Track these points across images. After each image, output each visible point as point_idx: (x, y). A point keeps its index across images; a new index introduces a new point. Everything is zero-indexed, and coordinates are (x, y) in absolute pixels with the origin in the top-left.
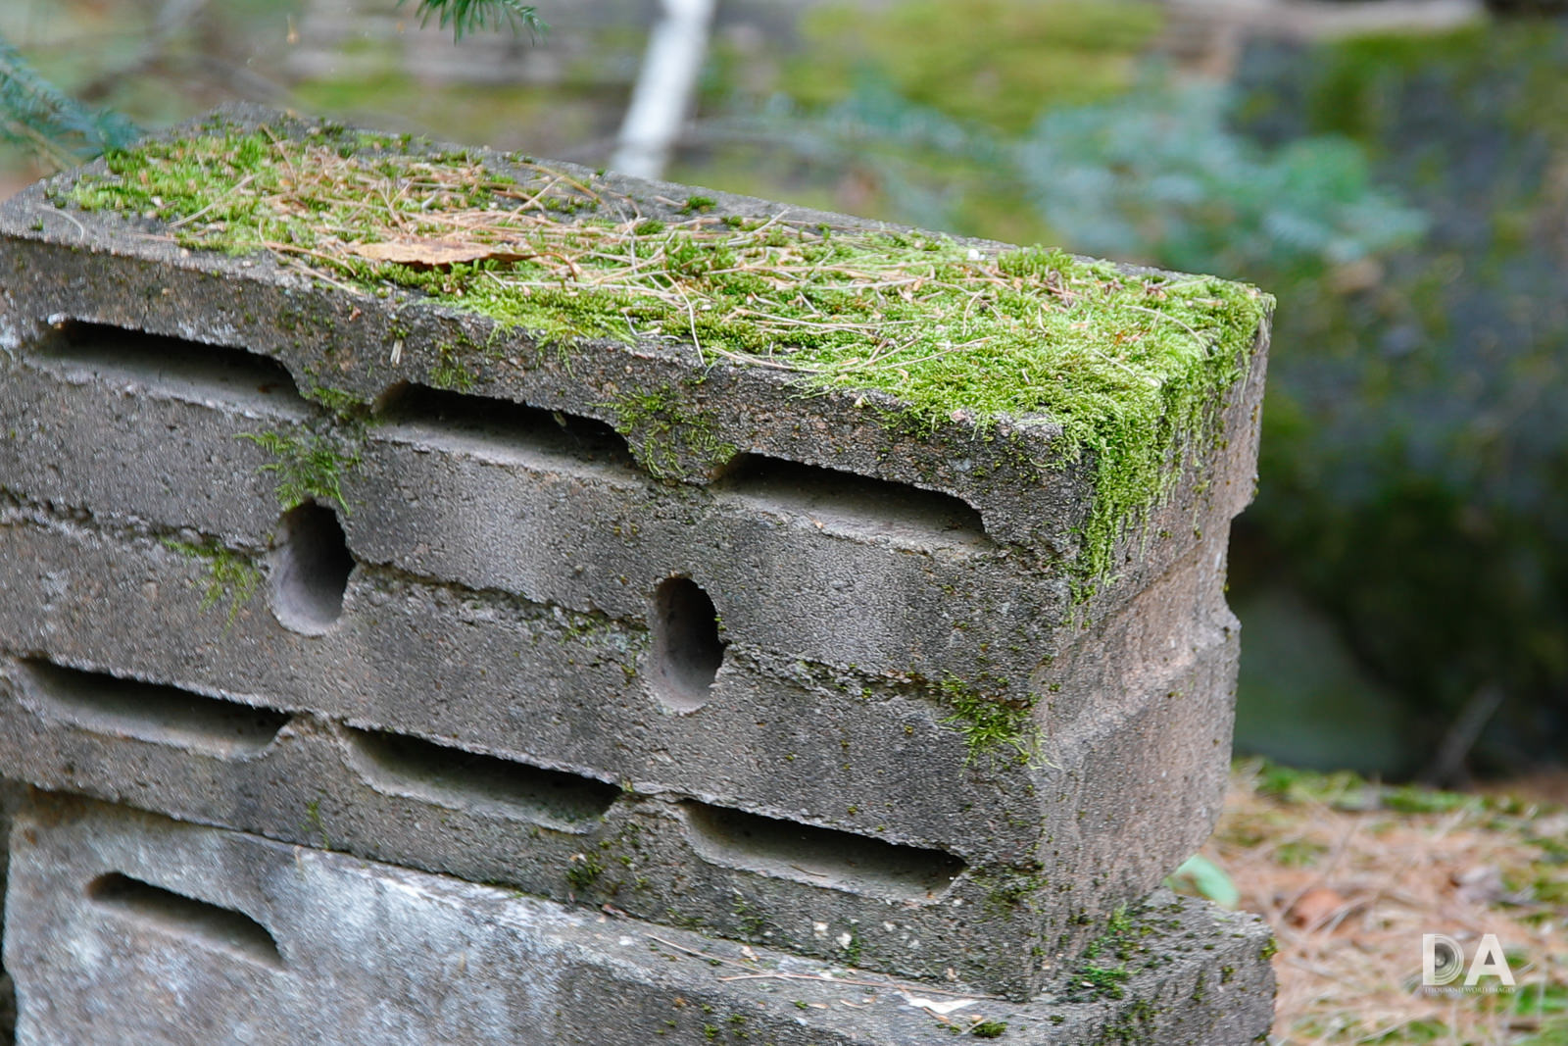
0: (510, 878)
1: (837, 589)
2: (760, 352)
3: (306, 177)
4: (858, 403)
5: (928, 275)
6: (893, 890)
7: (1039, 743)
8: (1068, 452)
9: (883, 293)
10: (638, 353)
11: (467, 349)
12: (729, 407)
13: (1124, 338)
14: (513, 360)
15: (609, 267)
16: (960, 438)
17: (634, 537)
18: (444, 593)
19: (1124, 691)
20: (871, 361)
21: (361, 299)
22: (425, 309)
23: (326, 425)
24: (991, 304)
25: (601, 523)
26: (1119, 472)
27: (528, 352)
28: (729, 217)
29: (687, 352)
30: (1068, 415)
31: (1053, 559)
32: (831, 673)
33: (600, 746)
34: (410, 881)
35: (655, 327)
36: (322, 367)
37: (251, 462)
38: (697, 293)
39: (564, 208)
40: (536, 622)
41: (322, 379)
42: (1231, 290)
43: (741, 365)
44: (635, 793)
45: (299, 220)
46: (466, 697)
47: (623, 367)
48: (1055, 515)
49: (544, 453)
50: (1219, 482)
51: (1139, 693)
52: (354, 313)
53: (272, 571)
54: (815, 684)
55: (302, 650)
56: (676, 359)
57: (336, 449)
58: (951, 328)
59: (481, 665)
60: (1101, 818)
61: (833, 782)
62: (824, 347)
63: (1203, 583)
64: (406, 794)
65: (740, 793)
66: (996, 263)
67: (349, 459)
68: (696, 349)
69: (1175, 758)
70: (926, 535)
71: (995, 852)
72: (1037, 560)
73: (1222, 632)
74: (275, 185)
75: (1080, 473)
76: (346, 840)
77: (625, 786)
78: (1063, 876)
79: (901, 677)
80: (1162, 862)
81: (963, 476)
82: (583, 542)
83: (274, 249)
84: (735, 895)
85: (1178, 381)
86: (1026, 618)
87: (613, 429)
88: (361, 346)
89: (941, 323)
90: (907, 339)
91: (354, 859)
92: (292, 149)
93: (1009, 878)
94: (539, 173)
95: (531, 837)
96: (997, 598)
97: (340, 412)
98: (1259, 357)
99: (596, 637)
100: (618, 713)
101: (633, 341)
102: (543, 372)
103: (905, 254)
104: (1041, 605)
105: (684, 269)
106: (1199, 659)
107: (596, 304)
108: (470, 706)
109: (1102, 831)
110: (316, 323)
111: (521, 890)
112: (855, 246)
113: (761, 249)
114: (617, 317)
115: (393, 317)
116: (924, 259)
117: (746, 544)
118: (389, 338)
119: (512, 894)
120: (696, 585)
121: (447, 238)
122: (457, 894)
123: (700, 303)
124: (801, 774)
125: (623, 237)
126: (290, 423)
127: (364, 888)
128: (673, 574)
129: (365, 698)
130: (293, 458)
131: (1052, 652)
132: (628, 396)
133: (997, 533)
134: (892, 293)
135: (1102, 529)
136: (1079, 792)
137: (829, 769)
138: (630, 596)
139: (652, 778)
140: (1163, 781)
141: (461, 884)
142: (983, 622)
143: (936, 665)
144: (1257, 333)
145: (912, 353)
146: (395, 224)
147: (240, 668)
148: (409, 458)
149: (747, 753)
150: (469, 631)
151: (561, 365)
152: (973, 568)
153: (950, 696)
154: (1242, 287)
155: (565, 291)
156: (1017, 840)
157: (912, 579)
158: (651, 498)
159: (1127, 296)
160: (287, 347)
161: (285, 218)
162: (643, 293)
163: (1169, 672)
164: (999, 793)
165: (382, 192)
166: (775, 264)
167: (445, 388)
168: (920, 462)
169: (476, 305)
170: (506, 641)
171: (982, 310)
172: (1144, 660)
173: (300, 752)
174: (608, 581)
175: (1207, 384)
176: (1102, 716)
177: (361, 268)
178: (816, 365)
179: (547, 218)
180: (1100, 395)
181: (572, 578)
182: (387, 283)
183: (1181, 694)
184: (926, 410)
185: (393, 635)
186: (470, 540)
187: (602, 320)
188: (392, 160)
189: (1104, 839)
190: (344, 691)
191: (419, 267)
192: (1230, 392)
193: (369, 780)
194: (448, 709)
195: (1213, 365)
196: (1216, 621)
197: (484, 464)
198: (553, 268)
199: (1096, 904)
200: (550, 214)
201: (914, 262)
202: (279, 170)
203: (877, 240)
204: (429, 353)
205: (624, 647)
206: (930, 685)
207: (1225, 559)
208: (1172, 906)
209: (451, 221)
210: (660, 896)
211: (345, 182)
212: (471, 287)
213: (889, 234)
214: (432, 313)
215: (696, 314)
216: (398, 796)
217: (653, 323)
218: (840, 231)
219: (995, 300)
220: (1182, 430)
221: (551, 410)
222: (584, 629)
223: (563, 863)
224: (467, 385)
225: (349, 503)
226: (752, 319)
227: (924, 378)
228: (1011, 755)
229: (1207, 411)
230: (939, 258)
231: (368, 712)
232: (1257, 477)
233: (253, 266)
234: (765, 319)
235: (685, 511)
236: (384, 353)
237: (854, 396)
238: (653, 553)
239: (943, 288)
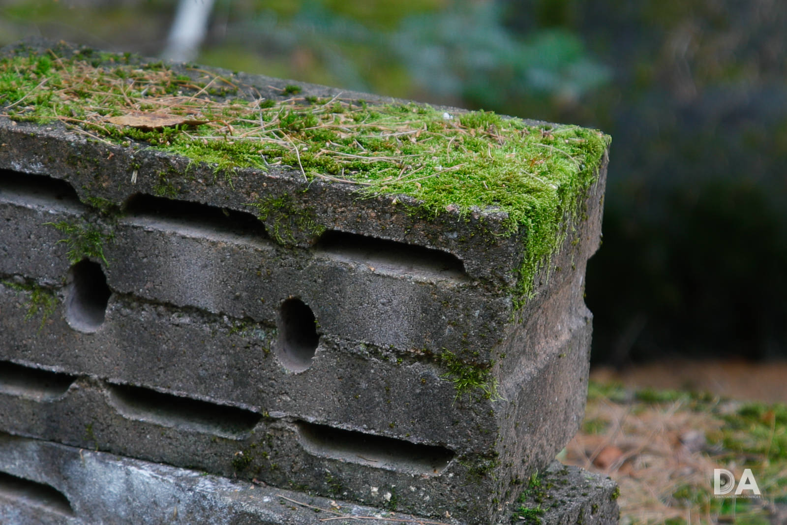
0: (200, 464)
1: (383, 304)
2: (337, 174)
3: (75, 78)
4: (394, 202)
5: (423, 128)
6: (415, 469)
7: (495, 387)
8: (511, 227)
9: (400, 139)
10: (270, 175)
11: (174, 175)
12: (321, 205)
13: (536, 162)
14: (200, 180)
15: (249, 127)
16: (451, 220)
17: (269, 276)
18: (161, 309)
19: (536, 355)
20: (399, 178)
21: (114, 148)
22: (150, 153)
23: (95, 217)
24: (460, 144)
25: (250, 269)
26: (537, 237)
27: (208, 176)
28: (310, 96)
29: (297, 174)
30: (510, 207)
31: (504, 286)
32: (380, 350)
33: (250, 392)
34: (146, 468)
35: (278, 161)
36: (92, 185)
37: (53, 239)
38: (299, 141)
39: (219, 93)
40: (213, 324)
41: (93, 192)
42: (588, 133)
43: (328, 182)
44: (270, 417)
45: (75, 103)
46: (174, 365)
47: (262, 183)
48: (505, 262)
49: (217, 231)
50: (584, 239)
51: (544, 356)
52: (110, 155)
53: (65, 298)
54: (370, 356)
55: (82, 341)
56: (291, 179)
57: (101, 230)
58: (441, 158)
59: (183, 347)
60: (526, 426)
61: (381, 410)
62: (372, 170)
63: (575, 293)
64: (141, 420)
65: (329, 416)
66: (459, 120)
67: (108, 236)
68: (302, 173)
69: (561, 390)
70: (432, 274)
71: (472, 447)
72: (495, 287)
73: (584, 320)
74: (60, 84)
75: (518, 239)
76: (108, 445)
77: (264, 414)
78: (508, 459)
79: (419, 352)
80: (555, 447)
81: (453, 241)
82: (240, 279)
83: (63, 120)
84: (326, 473)
85: (566, 185)
86: (488, 319)
87: (256, 217)
88: (114, 173)
89: (435, 155)
90: (418, 165)
91: (113, 456)
92: (66, 63)
93: (480, 461)
94: (202, 74)
95: (212, 442)
96: (472, 308)
97: (103, 210)
98: (603, 170)
99: (247, 332)
100: (260, 374)
101: (267, 169)
102: (216, 187)
103: (408, 116)
104: (497, 311)
105: (289, 127)
106: (573, 335)
107: (245, 148)
108: (177, 371)
109: (527, 432)
110: (89, 161)
111: (207, 472)
112: (380, 112)
113: (330, 115)
114: (256, 156)
115: (132, 157)
116: (419, 118)
117: (331, 280)
118: (130, 169)
119: (202, 473)
120: (303, 303)
121: (158, 112)
122: (171, 474)
123: (302, 147)
124: (363, 406)
125: (254, 110)
126: (74, 216)
127: (119, 472)
128: (290, 297)
129: (117, 367)
130: (76, 236)
131: (503, 337)
132: (264, 199)
133: (472, 272)
134: (404, 139)
135: (529, 268)
136: (516, 412)
137: (378, 403)
138: (266, 309)
139: (279, 409)
140: (557, 403)
141: (173, 468)
142: (465, 321)
143: (438, 345)
144: (603, 156)
145: (421, 173)
146: (128, 105)
147: (48, 351)
148: (142, 235)
149: (332, 395)
150: (176, 330)
151: (226, 183)
152: (459, 292)
153: (446, 362)
154: (593, 131)
155: (226, 141)
156: (484, 441)
157: (424, 299)
158: (278, 255)
159: (532, 138)
160: (73, 174)
161: (67, 102)
162: (269, 141)
163: (558, 343)
164: (474, 415)
165: (119, 86)
166: (339, 124)
167: (161, 196)
168: (429, 234)
169: (178, 150)
170: (197, 335)
171: (456, 148)
172: (546, 338)
173: (82, 397)
174: (254, 301)
175: (579, 186)
176: (526, 369)
177: (113, 130)
178: (369, 181)
179: (211, 100)
180: (526, 195)
181: (234, 300)
182: (128, 138)
183: (565, 355)
184: (432, 205)
185: (133, 332)
186: (177, 280)
187: (249, 157)
188: (121, 68)
189: (527, 437)
190: (106, 363)
191: (145, 129)
192: (590, 189)
193: (121, 412)
194: (165, 372)
195: (582, 175)
196: (581, 314)
197: (184, 238)
198: (218, 128)
199: (523, 472)
200: (212, 97)
201: (414, 121)
202: (61, 75)
203: (391, 108)
204: (153, 177)
205: (263, 338)
206: (435, 356)
207: (584, 280)
208: (562, 471)
209: (158, 102)
210: (285, 474)
211: (98, 81)
212: (175, 140)
213: (398, 105)
214: (154, 155)
215: (300, 153)
216: (136, 421)
217: (277, 158)
218: (371, 103)
219: (462, 141)
220: (567, 211)
221: (221, 208)
222: (240, 328)
223: (230, 456)
224: (174, 195)
225: (108, 261)
226: (331, 155)
227: (429, 188)
228: (481, 394)
229: (578, 201)
230: (427, 118)
231: (119, 375)
232: (602, 234)
233: (52, 130)
234: (338, 155)
235: (297, 262)
236: (127, 177)
237: (392, 198)
238: (279, 286)
239: (433, 135)
